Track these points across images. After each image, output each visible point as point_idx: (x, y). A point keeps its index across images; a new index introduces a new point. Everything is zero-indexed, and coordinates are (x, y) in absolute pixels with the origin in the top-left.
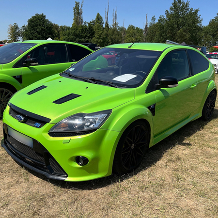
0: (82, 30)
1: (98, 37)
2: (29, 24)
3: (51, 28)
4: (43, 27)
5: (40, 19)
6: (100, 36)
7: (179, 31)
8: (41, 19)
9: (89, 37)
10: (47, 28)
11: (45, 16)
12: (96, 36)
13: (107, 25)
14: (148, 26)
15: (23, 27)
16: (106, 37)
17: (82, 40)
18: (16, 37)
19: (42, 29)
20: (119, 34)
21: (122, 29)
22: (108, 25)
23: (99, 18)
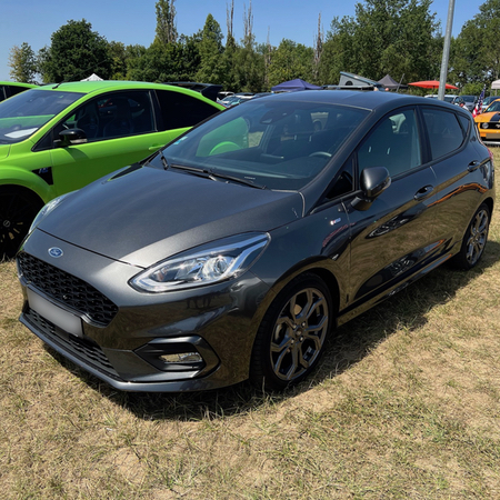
0: (174, 53)
1: (209, 68)
2: (55, 45)
3: (103, 51)
4: (85, 51)
5: (78, 31)
6: (213, 68)
7: (386, 51)
8: (82, 32)
9: (189, 70)
10: (94, 52)
11: (89, 26)
12: (205, 66)
13: (231, 41)
14: (324, 41)
15: (42, 50)
16: (228, 69)
17: (173, 76)
18: (27, 74)
19: (84, 55)
20: (257, 60)
21: (265, 49)
22: (233, 40)
23: (211, 26)
